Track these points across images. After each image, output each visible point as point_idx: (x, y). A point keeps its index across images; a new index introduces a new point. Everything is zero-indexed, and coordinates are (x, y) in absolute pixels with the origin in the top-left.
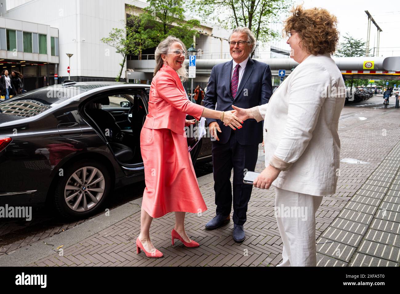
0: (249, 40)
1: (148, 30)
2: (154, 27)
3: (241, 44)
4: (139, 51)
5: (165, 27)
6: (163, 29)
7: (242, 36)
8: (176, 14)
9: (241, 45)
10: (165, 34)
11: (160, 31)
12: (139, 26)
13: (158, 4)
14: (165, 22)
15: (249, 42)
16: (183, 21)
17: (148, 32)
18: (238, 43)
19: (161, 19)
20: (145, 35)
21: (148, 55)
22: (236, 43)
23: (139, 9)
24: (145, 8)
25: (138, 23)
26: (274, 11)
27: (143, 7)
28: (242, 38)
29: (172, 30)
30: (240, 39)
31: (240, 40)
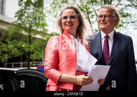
0: (114, 15)
1: (14, 41)
2: (20, 38)
3: (107, 17)
4: (5, 59)
5: (30, 39)
6: (28, 40)
7: (108, 11)
8: (40, 28)
9: (107, 19)
10: (30, 44)
11: (26, 42)
12: (7, 37)
13: (24, 19)
14: (30, 35)
15: (114, 17)
16: (46, 34)
17: (14, 43)
18: (105, 16)
19: (27, 32)
20: (12, 44)
21: (13, 64)
22: (103, 17)
23: (7, 23)
24: (13, 23)
25: (6, 34)
26: (124, 25)
27: (10, 22)
28: (108, 13)
29: (37, 41)
30: (106, 13)
31: (106, 15)
